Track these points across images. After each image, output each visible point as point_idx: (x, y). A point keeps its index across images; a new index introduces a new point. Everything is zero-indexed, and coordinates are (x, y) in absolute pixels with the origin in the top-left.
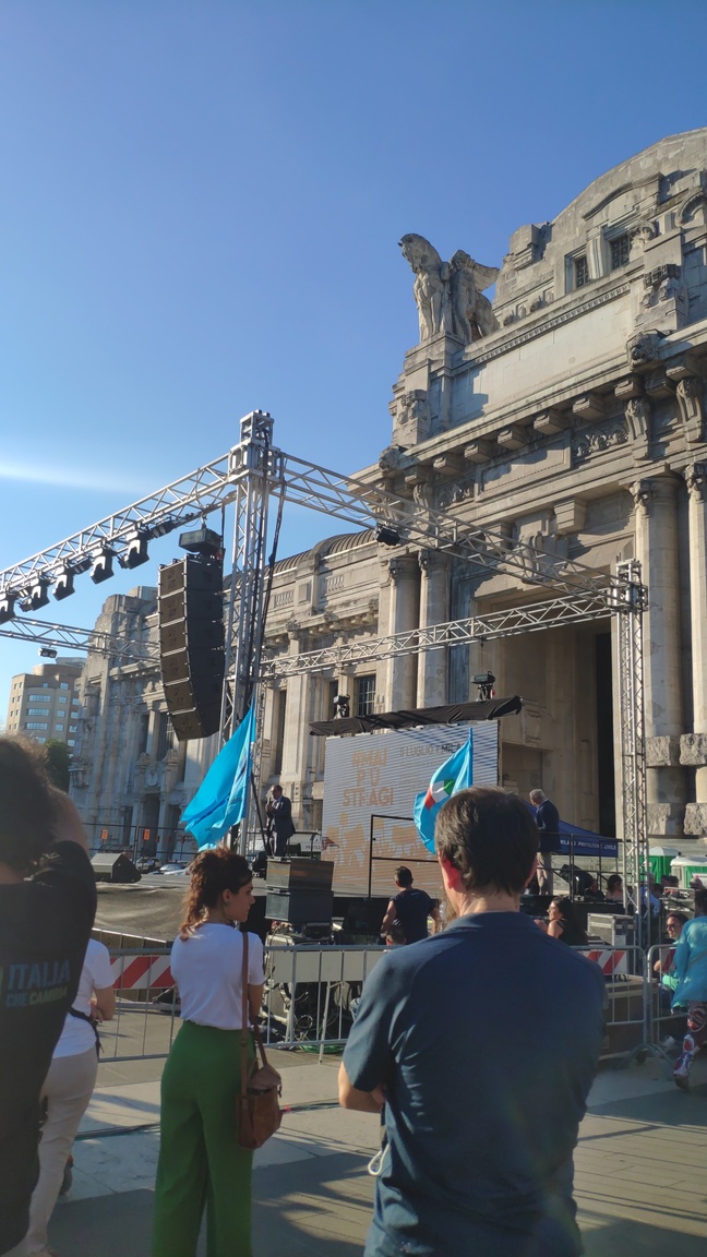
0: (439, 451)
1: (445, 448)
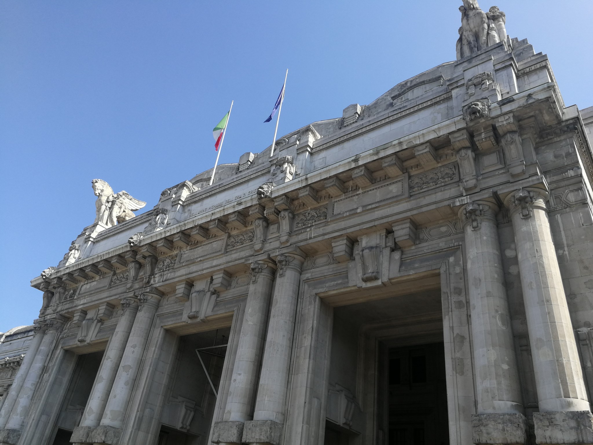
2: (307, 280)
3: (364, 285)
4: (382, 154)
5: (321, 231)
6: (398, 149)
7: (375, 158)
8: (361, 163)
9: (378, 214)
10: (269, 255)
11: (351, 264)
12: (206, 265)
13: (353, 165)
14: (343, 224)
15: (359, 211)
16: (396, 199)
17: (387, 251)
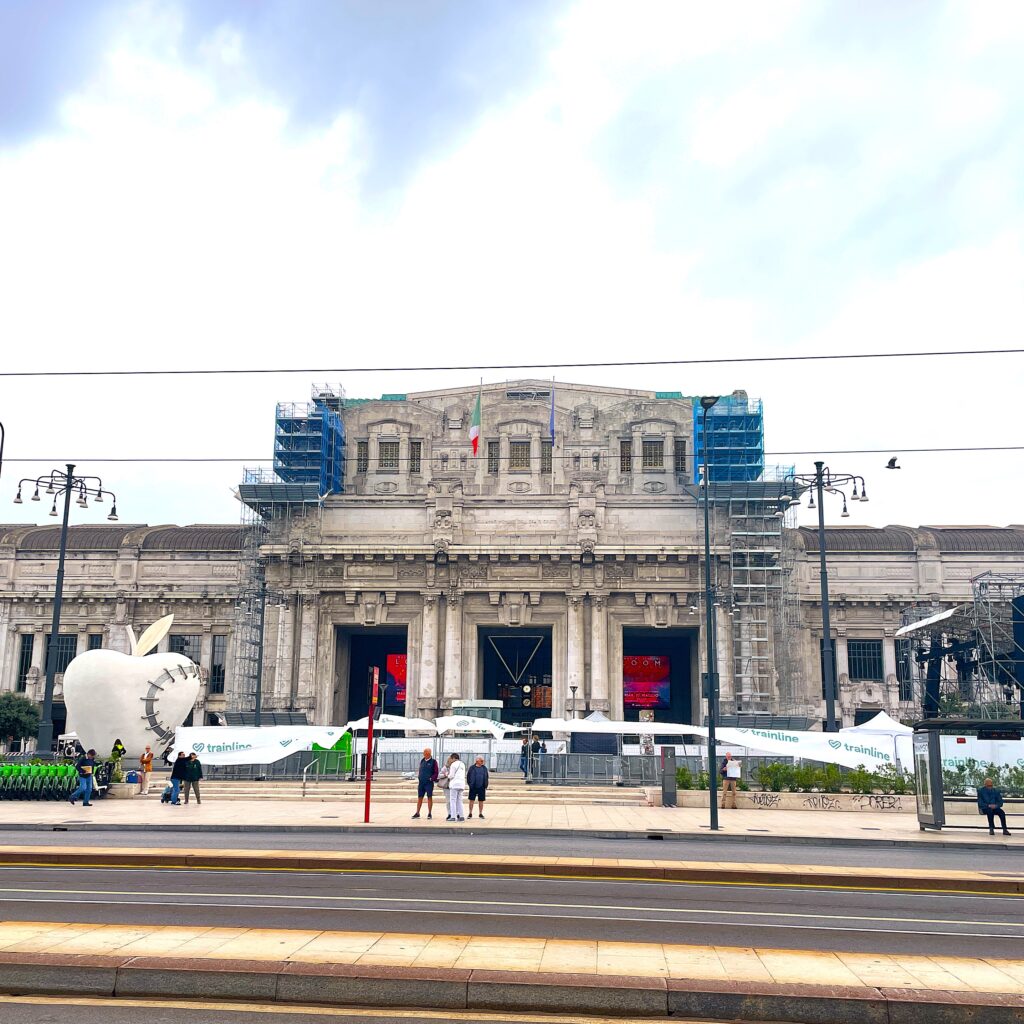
0: (330, 552)
1: (334, 552)
2: (612, 613)
3: (656, 626)
4: (679, 553)
5: (628, 586)
6: (690, 553)
7: (676, 553)
8: (665, 553)
9: (668, 586)
10: (587, 593)
11: (646, 610)
12: (522, 585)
13: (660, 553)
14: (644, 585)
15: (658, 579)
16: (681, 580)
17: (670, 608)
